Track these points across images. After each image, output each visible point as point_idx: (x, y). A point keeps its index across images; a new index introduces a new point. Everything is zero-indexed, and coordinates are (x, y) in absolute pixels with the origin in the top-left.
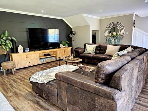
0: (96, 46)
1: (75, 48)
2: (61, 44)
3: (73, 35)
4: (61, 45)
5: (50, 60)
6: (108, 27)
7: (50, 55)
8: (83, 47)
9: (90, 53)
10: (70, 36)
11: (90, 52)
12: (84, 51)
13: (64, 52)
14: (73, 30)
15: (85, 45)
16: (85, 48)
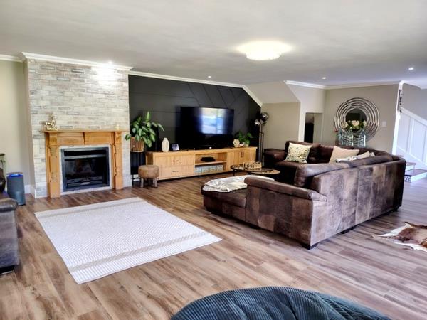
0: (311, 149)
1: (265, 150)
2: (237, 139)
3: (262, 122)
4: (236, 142)
5: (212, 169)
6: (342, 107)
7: (214, 161)
8: (283, 147)
9: (298, 162)
10: (256, 123)
11: (297, 159)
12: (285, 156)
13: (240, 155)
14: (262, 111)
15: (287, 145)
16: (287, 150)
